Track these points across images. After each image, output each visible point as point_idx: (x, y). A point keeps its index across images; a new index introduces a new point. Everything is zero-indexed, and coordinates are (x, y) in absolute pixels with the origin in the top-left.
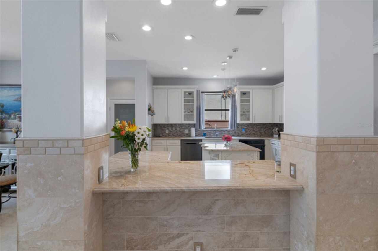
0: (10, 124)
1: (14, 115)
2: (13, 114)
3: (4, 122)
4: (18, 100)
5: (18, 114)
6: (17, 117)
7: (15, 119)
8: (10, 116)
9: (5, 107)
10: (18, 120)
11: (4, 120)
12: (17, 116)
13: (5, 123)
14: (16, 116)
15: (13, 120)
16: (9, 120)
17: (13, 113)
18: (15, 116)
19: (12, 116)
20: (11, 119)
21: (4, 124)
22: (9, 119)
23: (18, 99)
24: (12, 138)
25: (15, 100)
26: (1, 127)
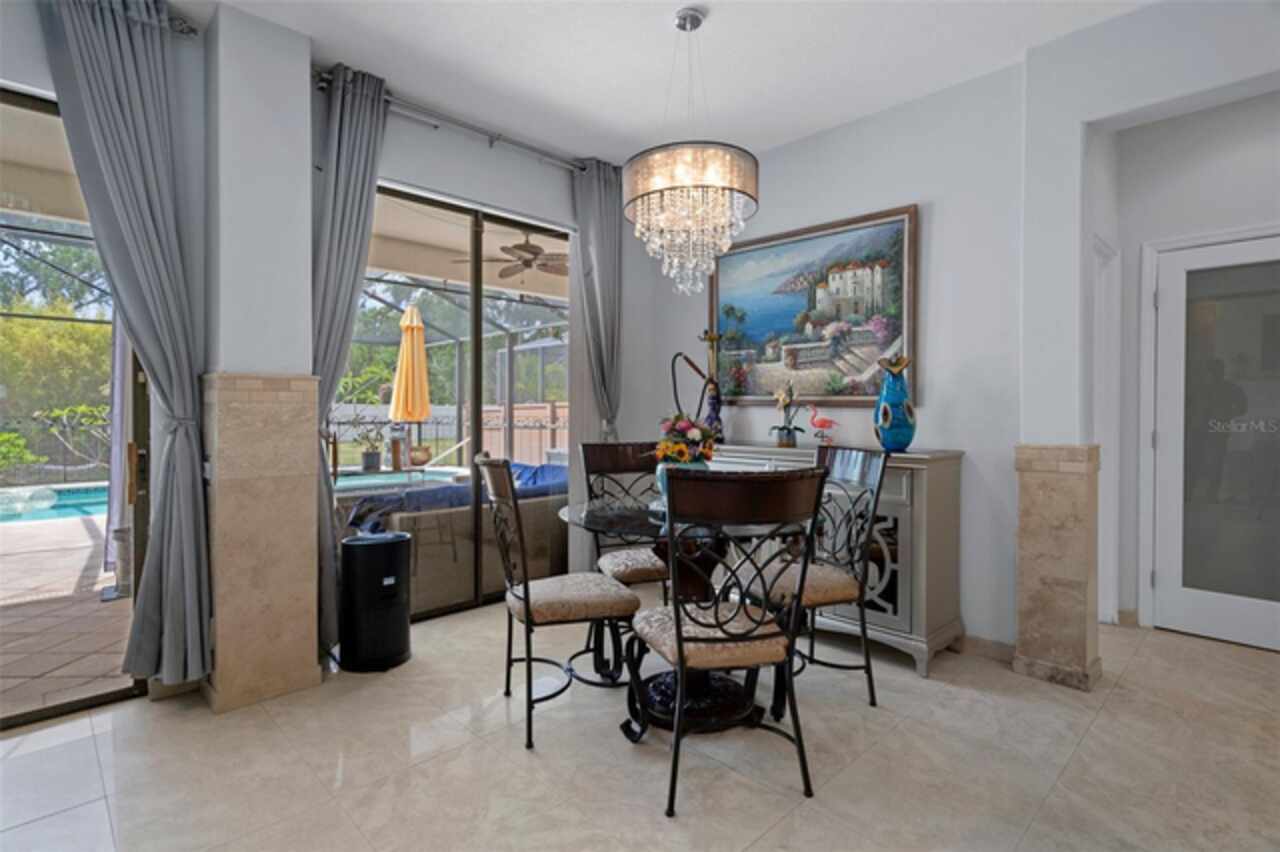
0: (763, 381)
1: (774, 347)
2: (772, 344)
3: (744, 372)
4: (788, 289)
5: (786, 343)
6: (783, 354)
7: (778, 359)
8: (762, 351)
9: (747, 319)
10: (787, 365)
11: (745, 366)
12: (784, 347)
13: (749, 379)
14: (780, 349)
15: (769, 366)
16: (759, 366)
17: (770, 340)
18: (777, 350)
19: (769, 352)
20: (767, 361)
21: (745, 380)
22: (759, 362)
23: (786, 285)
24: (774, 428)
25: (776, 293)
26: (737, 390)
